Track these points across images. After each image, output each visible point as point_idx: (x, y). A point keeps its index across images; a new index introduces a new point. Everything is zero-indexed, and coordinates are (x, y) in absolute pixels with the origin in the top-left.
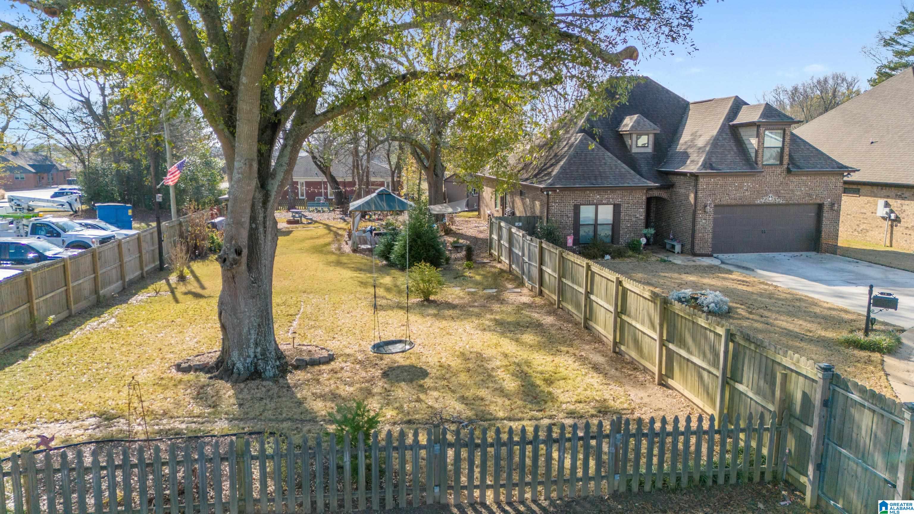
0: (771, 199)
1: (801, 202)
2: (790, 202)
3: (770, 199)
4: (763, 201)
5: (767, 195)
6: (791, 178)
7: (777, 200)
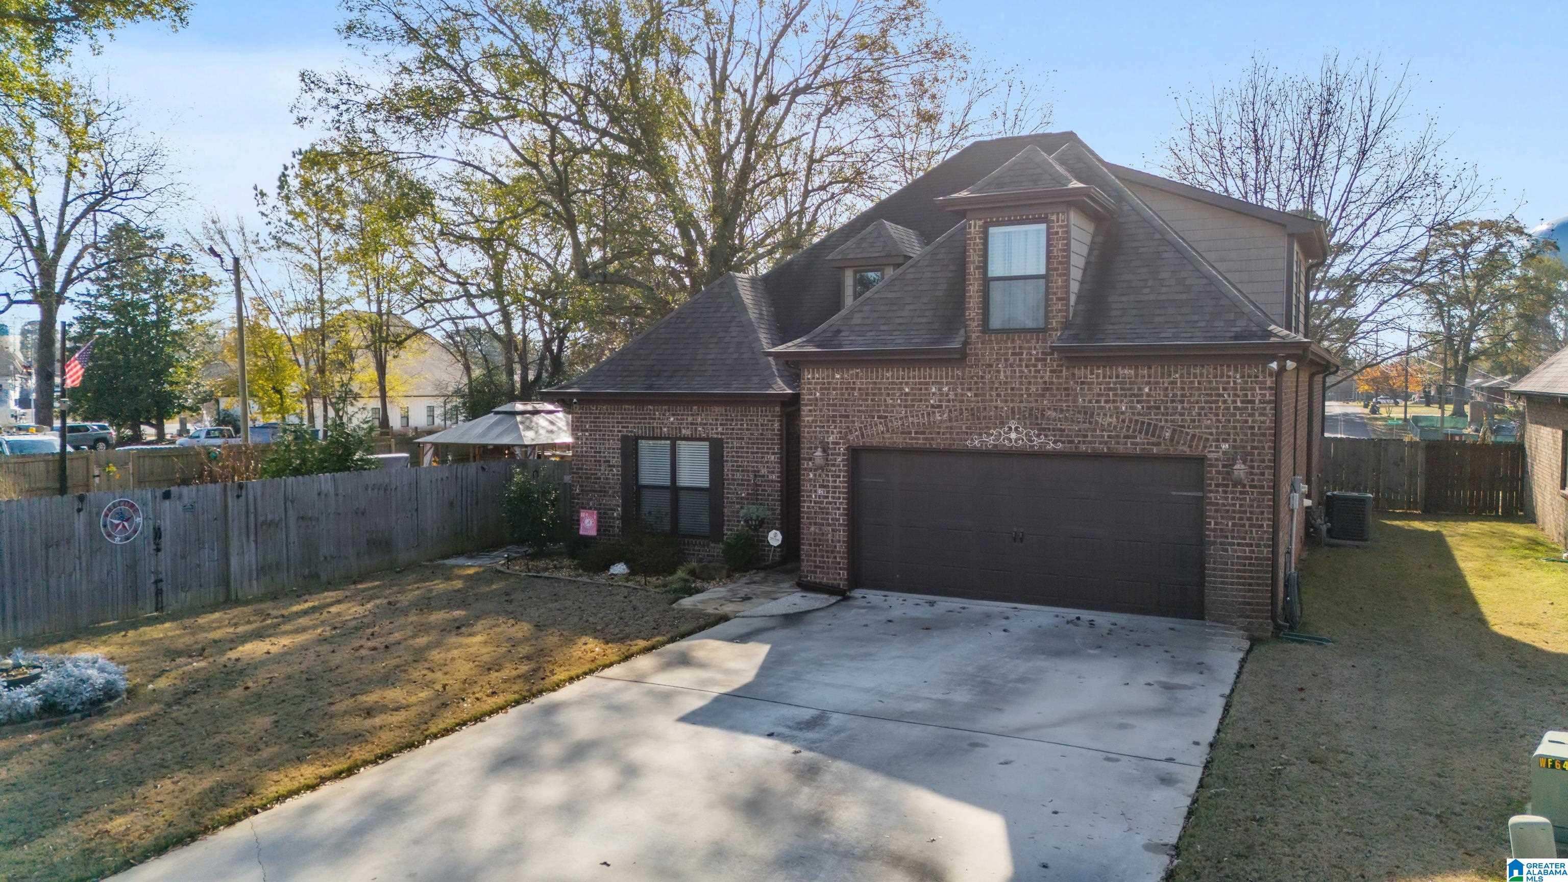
0: (1015, 436)
1: (1121, 449)
2: (1083, 448)
3: (1013, 435)
4: (991, 441)
5: (1003, 424)
6: (1080, 372)
7: (1036, 441)
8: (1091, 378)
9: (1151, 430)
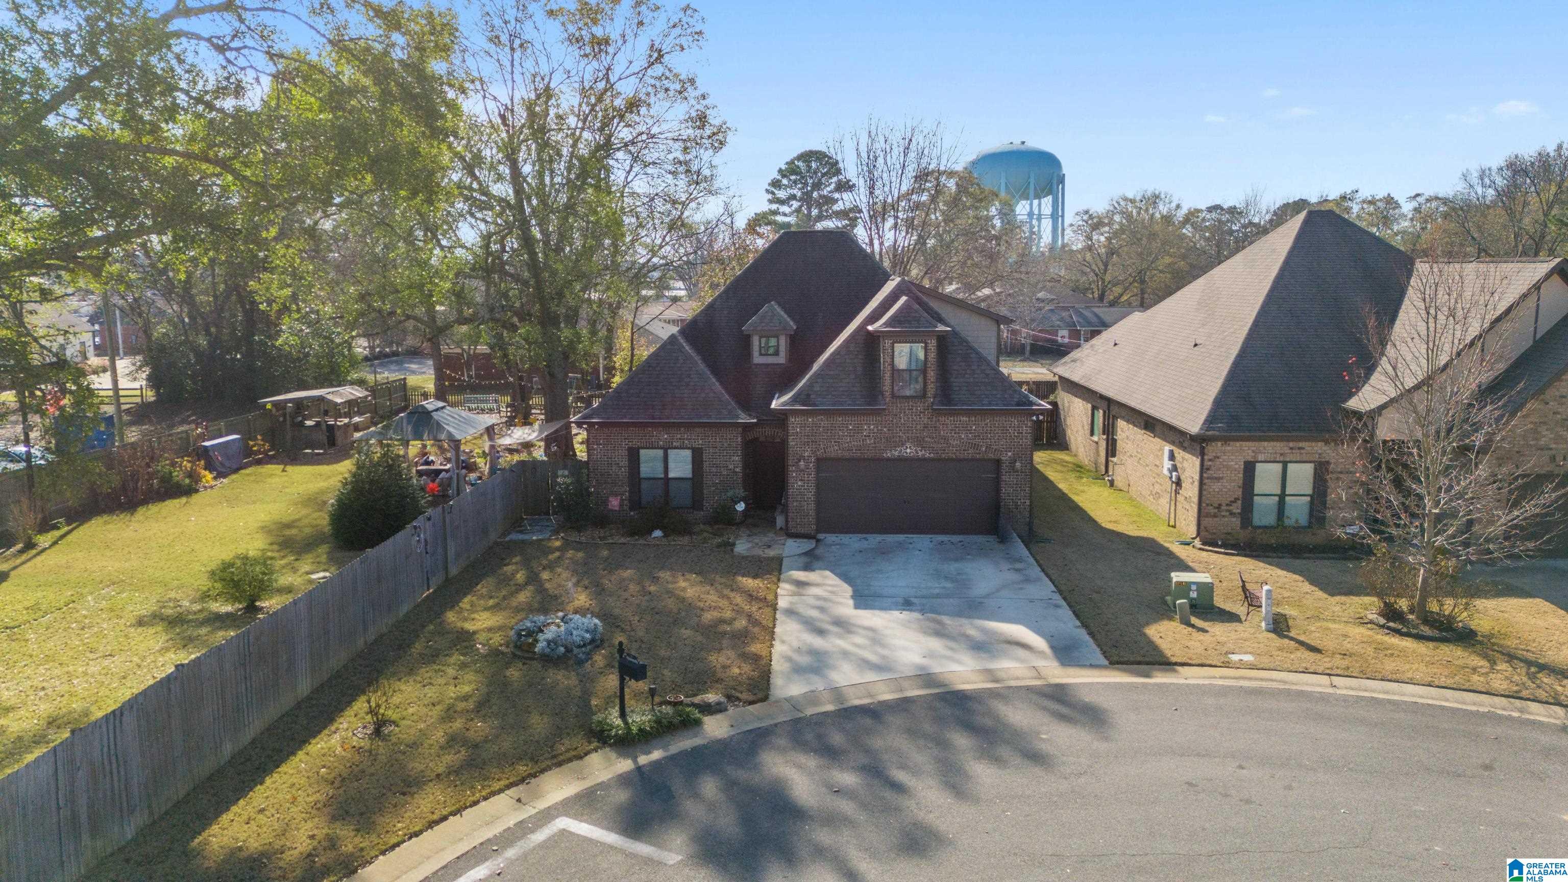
0: (909, 451)
1: (962, 456)
2: (943, 456)
4: (896, 453)
5: (903, 445)
6: (942, 419)
7: (920, 454)
8: (948, 422)
9: (976, 446)
